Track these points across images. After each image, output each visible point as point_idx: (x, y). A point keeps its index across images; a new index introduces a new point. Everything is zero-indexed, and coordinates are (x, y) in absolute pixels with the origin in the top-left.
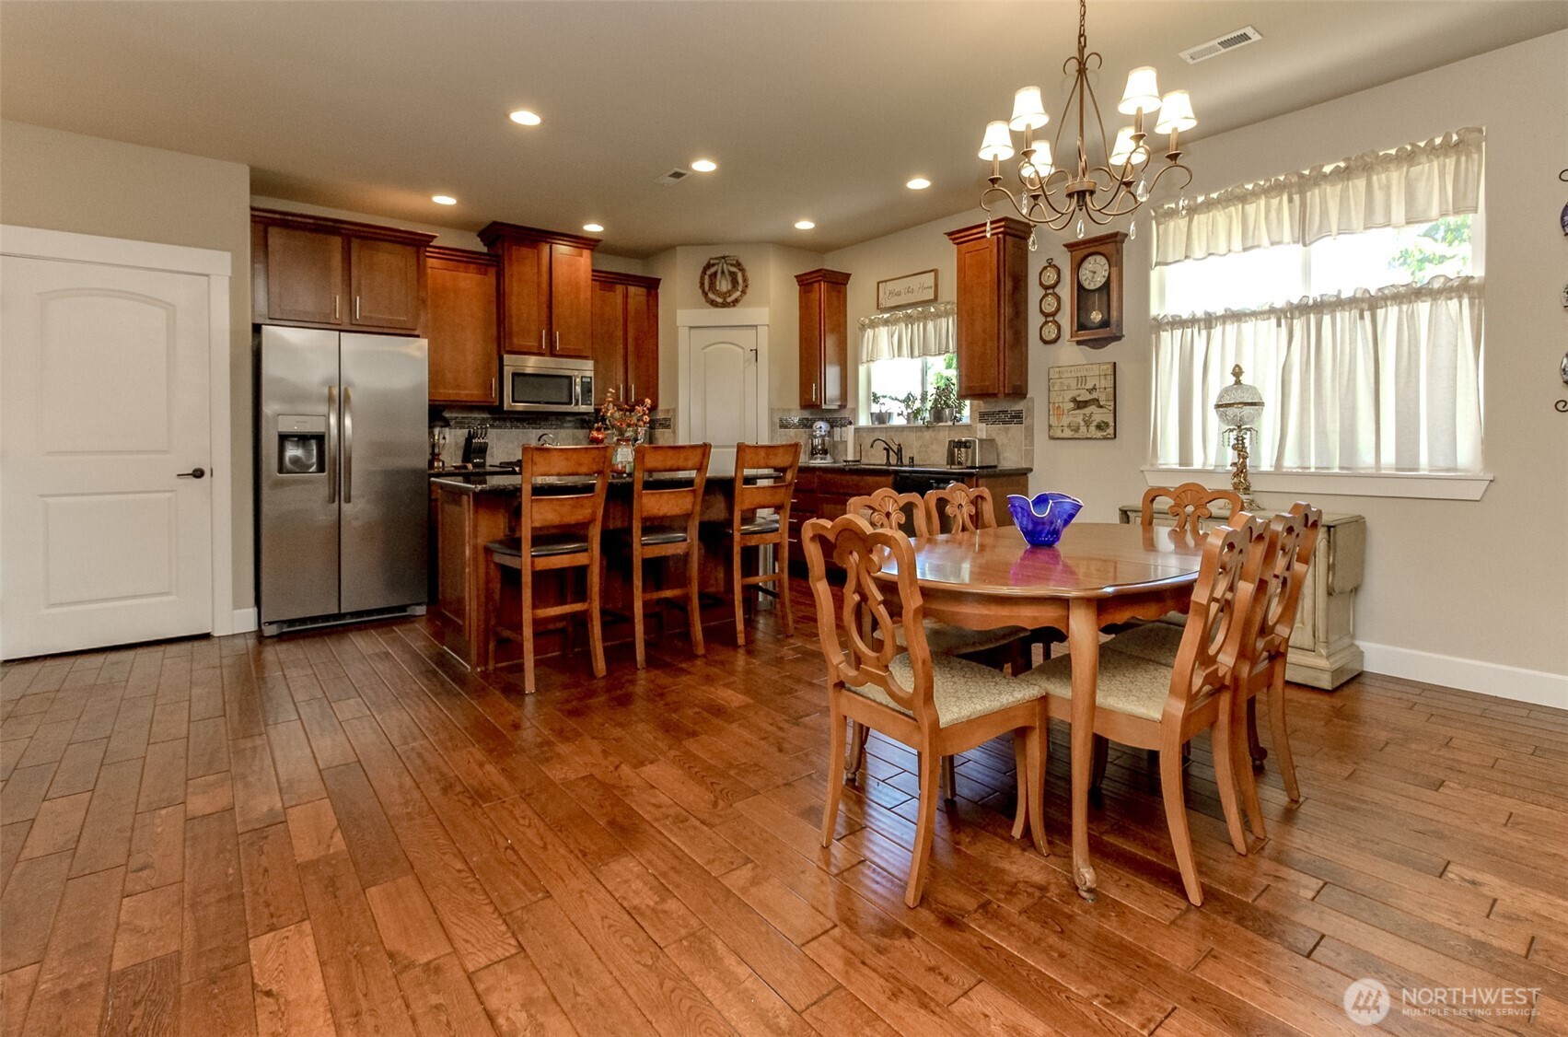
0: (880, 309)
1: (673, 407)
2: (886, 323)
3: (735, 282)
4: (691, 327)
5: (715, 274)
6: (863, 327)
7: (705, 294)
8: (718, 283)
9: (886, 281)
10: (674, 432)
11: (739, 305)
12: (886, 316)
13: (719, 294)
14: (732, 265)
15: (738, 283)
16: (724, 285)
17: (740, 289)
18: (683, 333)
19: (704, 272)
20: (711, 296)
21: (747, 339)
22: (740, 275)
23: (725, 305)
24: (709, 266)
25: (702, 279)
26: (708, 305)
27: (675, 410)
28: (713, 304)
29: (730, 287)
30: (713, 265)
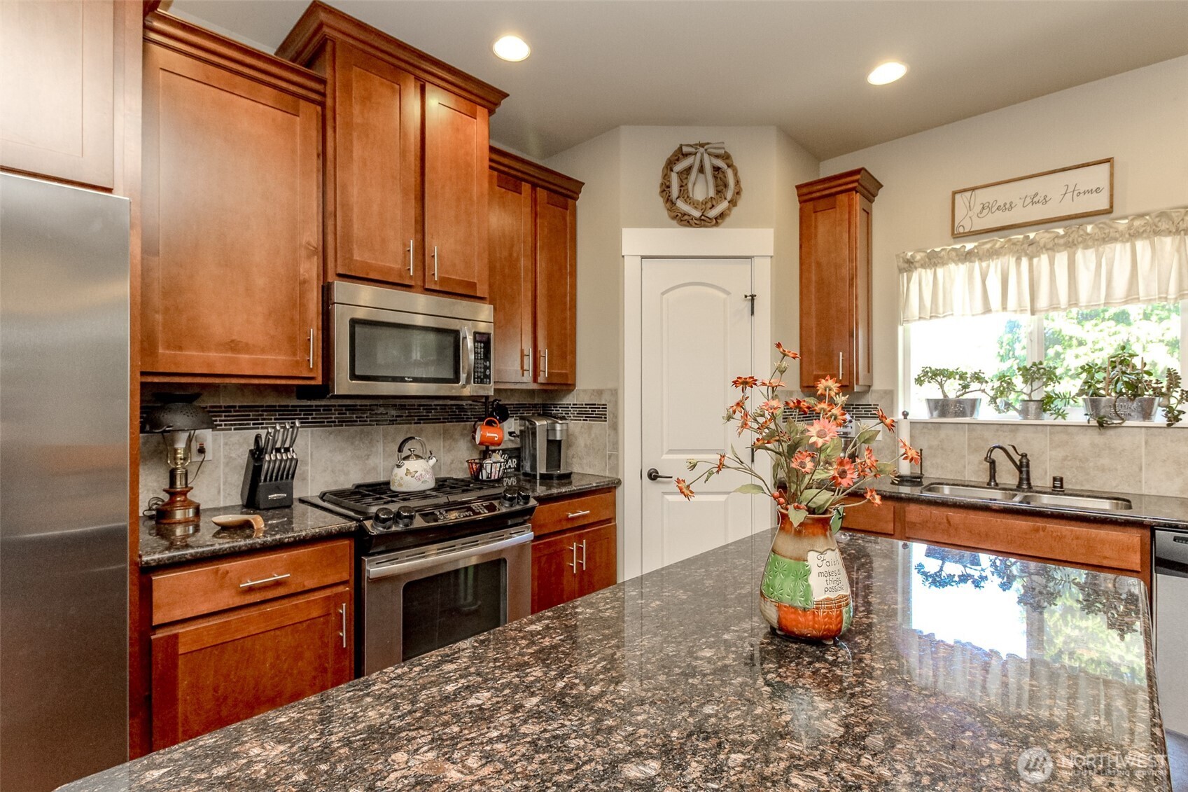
0: (957, 236)
1: (610, 386)
2: (967, 257)
3: (721, 186)
4: (643, 257)
5: (688, 170)
6: (910, 265)
7: (670, 202)
8: (690, 186)
9: (973, 189)
10: (615, 427)
11: (728, 220)
12: (969, 246)
13: (695, 204)
14: (717, 156)
15: (726, 185)
16: (701, 189)
17: (729, 195)
18: (631, 267)
19: (670, 165)
20: (681, 205)
21: (737, 279)
22: (730, 173)
23: (703, 222)
24: (680, 155)
25: (666, 177)
26: (674, 222)
27: (615, 392)
28: (683, 220)
29: (712, 193)
30: (686, 155)
